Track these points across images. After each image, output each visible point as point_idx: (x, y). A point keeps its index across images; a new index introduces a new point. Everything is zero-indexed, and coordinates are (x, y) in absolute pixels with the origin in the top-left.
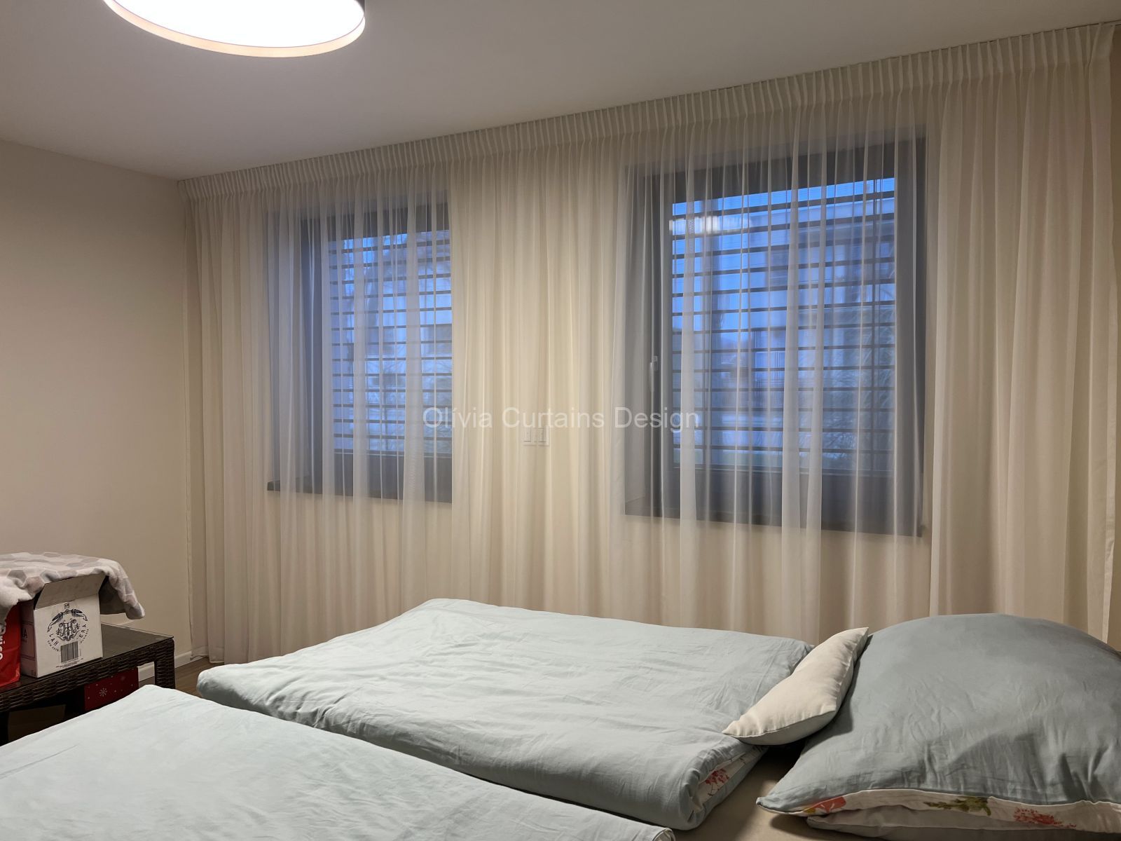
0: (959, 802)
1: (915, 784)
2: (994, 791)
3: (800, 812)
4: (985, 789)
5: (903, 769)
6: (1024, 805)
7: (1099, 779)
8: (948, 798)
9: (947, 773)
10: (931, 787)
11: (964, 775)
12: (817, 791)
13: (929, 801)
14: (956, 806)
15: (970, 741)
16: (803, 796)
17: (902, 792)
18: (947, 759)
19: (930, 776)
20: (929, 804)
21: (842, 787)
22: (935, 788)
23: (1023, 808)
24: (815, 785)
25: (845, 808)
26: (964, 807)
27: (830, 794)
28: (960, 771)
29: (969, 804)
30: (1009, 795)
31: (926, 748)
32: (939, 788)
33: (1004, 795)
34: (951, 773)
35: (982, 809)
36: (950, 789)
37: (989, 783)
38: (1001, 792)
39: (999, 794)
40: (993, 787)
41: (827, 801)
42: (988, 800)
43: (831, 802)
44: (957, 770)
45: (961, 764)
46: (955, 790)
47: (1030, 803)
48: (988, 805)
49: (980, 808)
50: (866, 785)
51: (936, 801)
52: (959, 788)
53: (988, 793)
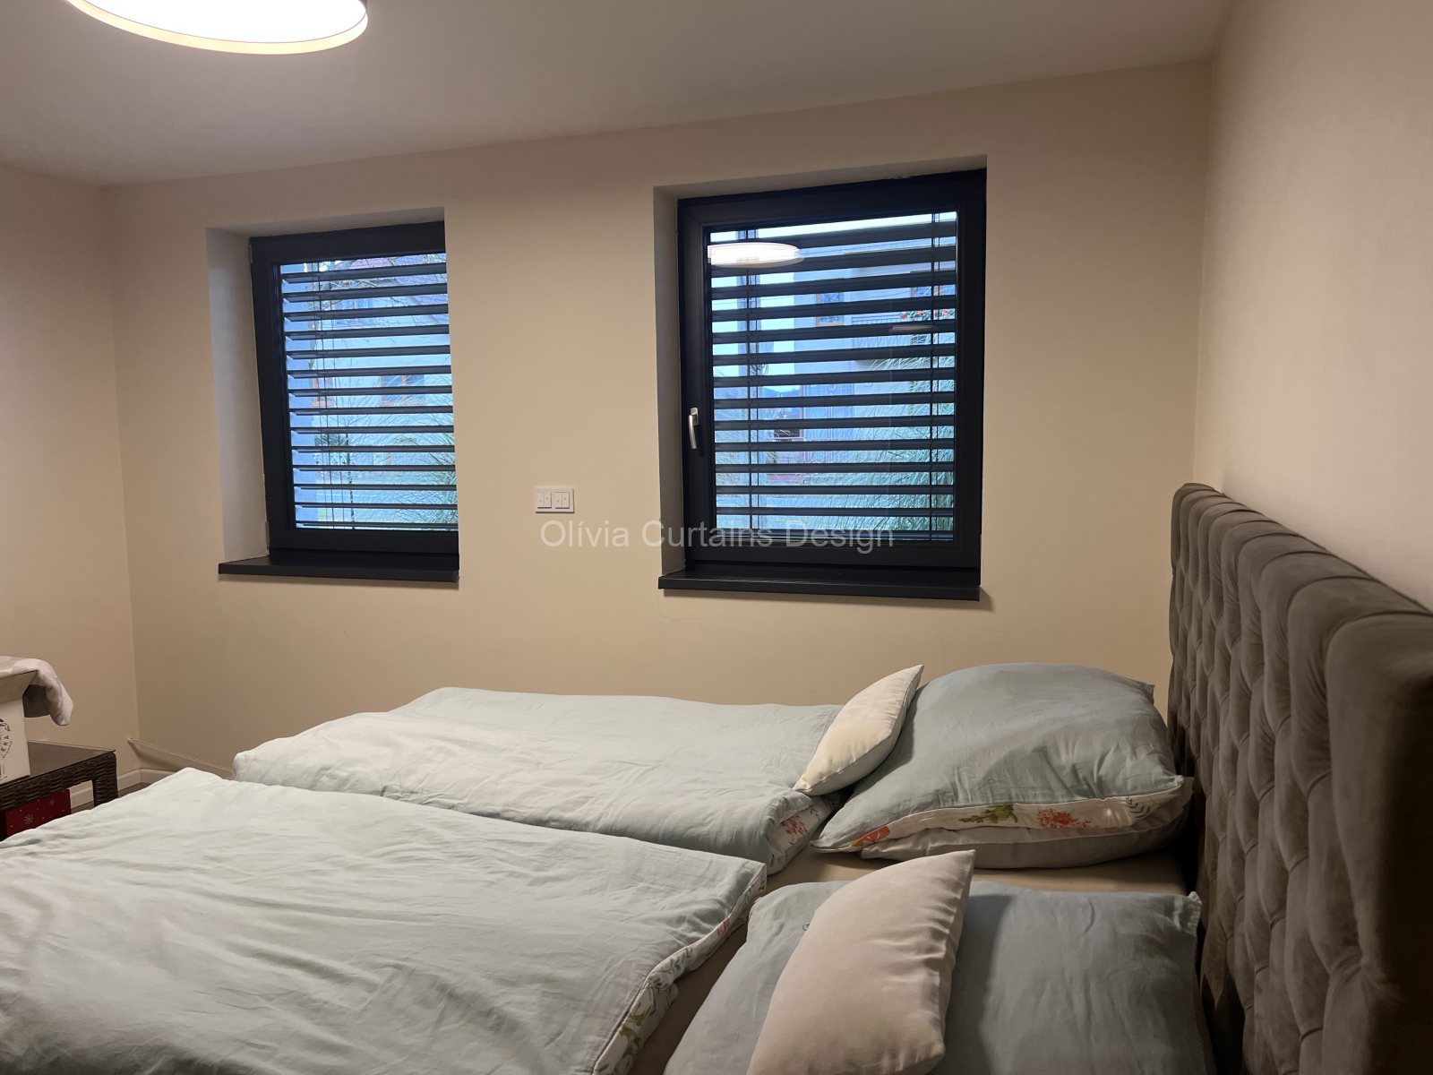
0: (988, 812)
1: (949, 804)
2: (1018, 798)
3: (849, 847)
4: (1011, 798)
5: (937, 791)
6: (1044, 806)
7: (1104, 779)
8: (978, 810)
9: (977, 788)
10: (963, 804)
11: (991, 788)
12: (863, 825)
13: (963, 817)
14: (987, 816)
15: (995, 758)
16: (849, 832)
17: (939, 812)
18: (974, 777)
19: (961, 796)
20: (963, 820)
21: (885, 817)
22: (967, 804)
23: (1044, 809)
24: (861, 820)
25: (889, 837)
26: (994, 817)
27: (874, 826)
28: (987, 786)
29: (997, 813)
30: (1031, 800)
31: (956, 772)
32: (970, 803)
33: (1027, 800)
34: (980, 789)
35: (1010, 817)
36: (981, 803)
37: (1013, 793)
38: (1024, 798)
39: (1022, 800)
40: (1017, 795)
41: (873, 832)
42: (1014, 807)
43: (876, 833)
44: (984, 785)
45: (988, 781)
46: (985, 802)
47: (1049, 803)
48: (1014, 812)
49: (1008, 817)
50: (907, 812)
51: (969, 816)
52: (988, 800)
53: (1013, 801)
